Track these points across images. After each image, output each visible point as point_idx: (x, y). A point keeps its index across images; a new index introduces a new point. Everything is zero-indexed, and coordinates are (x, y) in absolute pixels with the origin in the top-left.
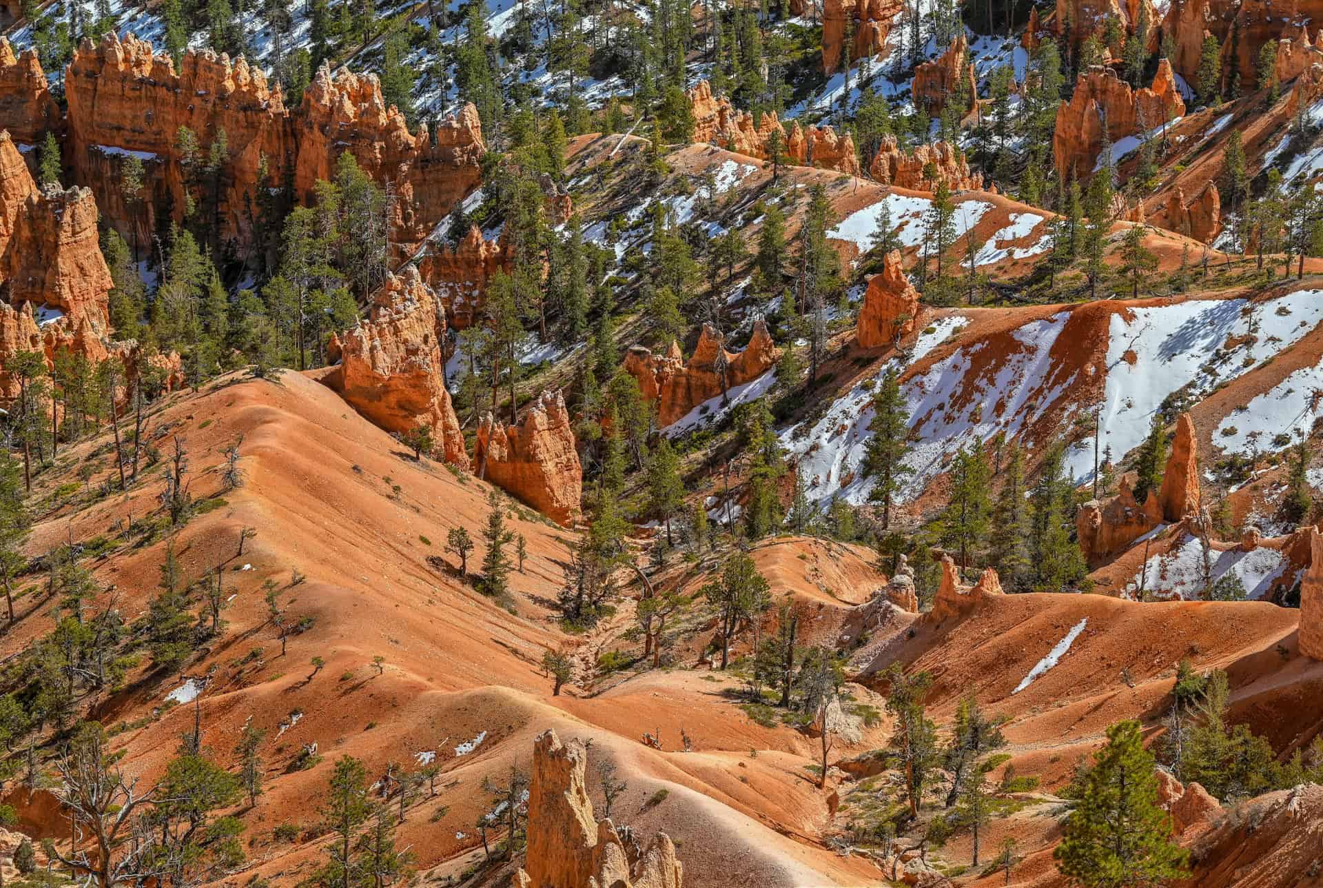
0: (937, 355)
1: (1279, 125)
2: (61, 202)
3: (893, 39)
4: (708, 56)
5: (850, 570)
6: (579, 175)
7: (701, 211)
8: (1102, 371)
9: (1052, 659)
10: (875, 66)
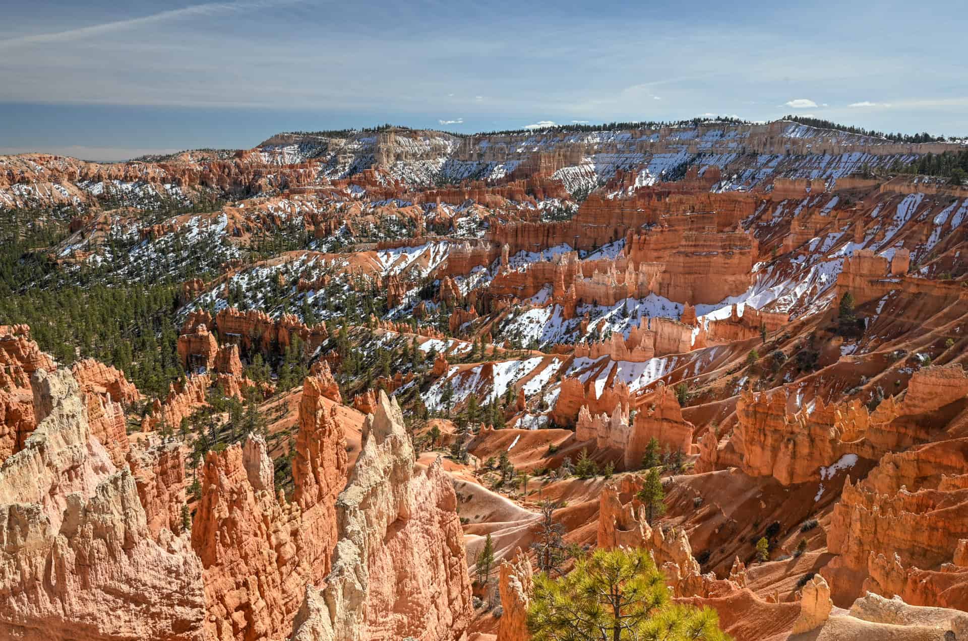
0: (454, 375)
1: (501, 320)
2: (230, 348)
3: (404, 301)
4: (360, 306)
5: (448, 425)
6: (351, 336)
7: (384, 344)
8: (493, 378)
9: (514, 444)
10: (400, 307)
